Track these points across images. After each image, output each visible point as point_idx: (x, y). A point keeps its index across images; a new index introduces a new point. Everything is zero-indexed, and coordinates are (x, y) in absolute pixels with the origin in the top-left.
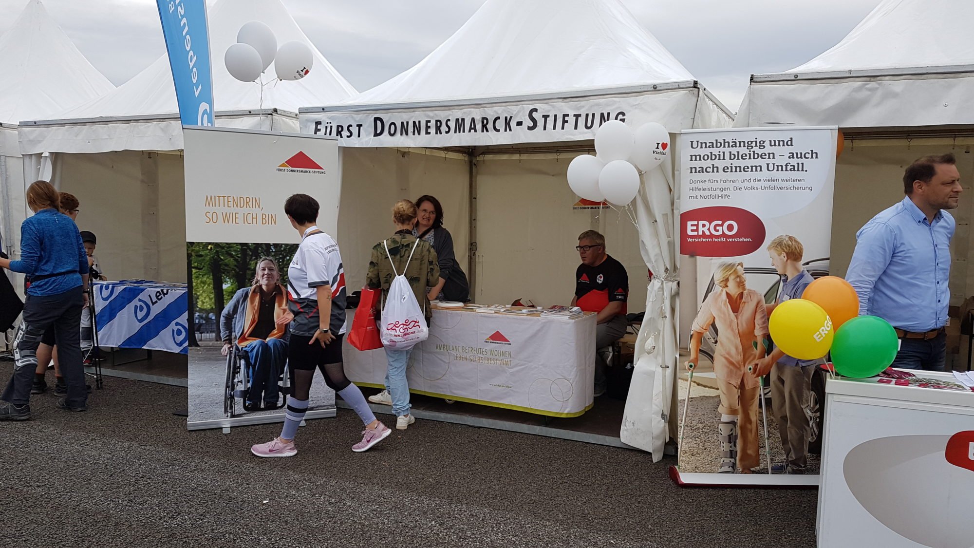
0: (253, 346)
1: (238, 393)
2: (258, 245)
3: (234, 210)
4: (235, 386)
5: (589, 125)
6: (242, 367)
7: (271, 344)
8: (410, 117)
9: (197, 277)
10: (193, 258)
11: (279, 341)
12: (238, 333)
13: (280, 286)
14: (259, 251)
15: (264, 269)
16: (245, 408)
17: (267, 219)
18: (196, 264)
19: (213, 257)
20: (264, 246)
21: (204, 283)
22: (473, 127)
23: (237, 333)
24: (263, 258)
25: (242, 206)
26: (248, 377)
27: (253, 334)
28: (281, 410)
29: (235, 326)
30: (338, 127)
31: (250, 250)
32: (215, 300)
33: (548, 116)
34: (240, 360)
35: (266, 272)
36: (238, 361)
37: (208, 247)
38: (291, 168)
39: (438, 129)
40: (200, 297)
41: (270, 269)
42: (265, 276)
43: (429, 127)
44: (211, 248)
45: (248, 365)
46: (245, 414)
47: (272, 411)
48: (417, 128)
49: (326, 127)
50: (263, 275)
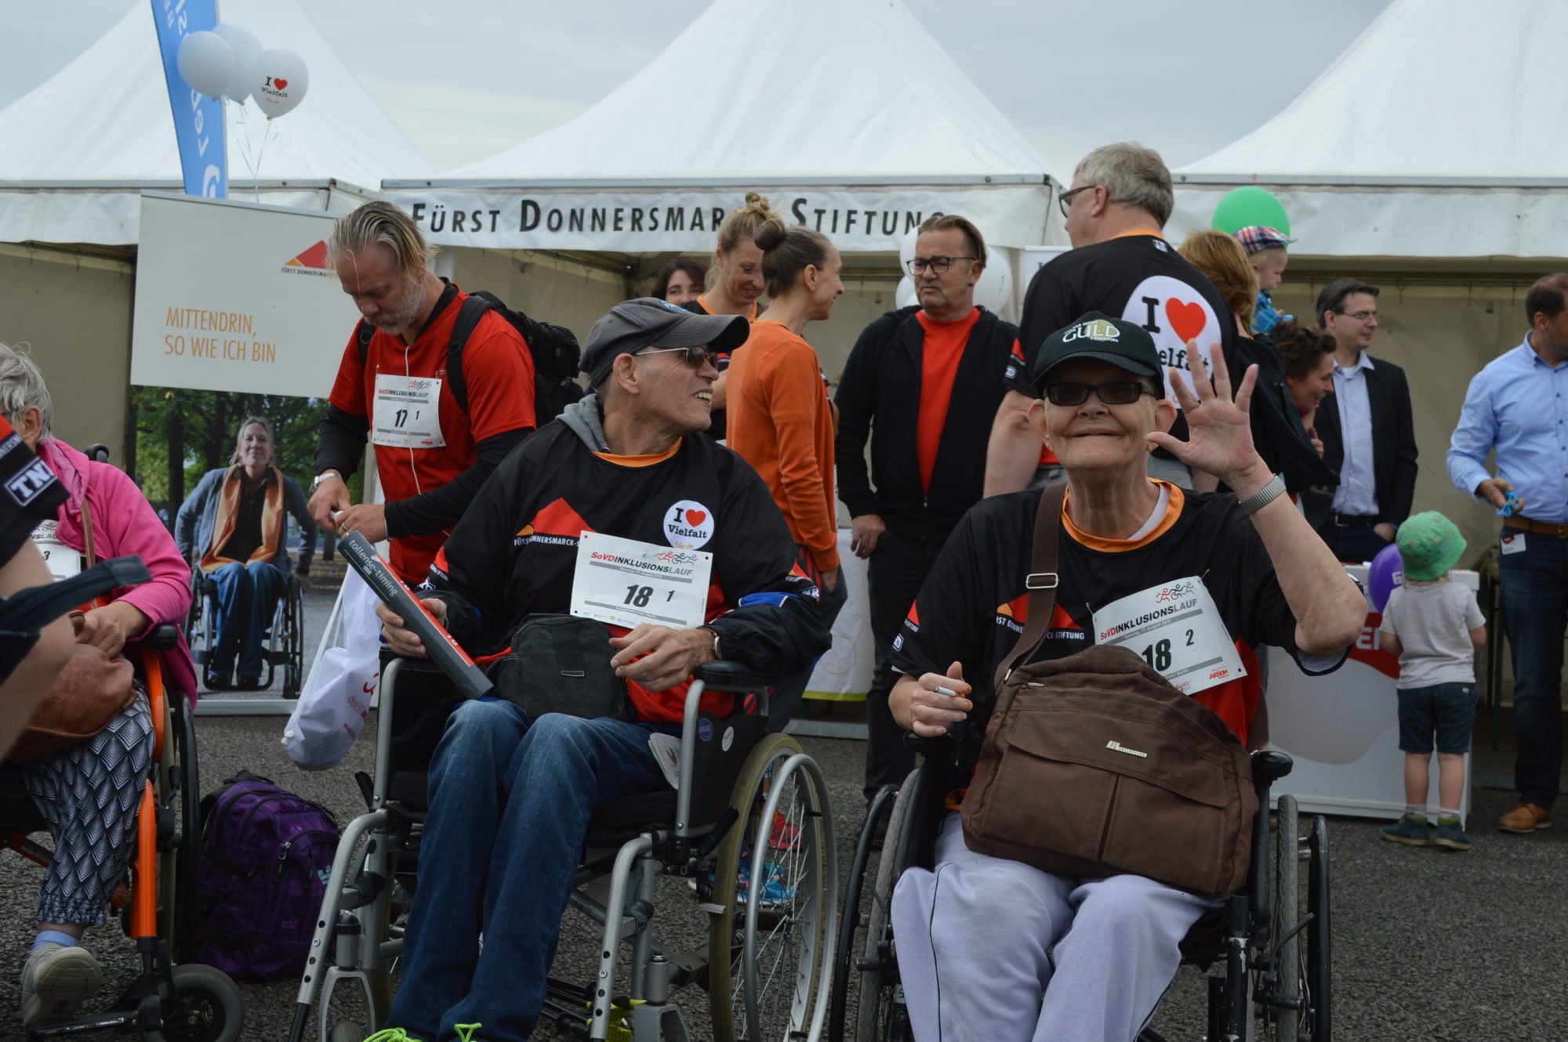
0: (225, 572)
1: (197, 655)
2: (243, 397)
3: (211, 334)
4: (193, 641)
5: (889, 228)
6: (206, 609)
7: (253, 571)
8: (587, 203)
9: (144, 446)
10: (141, 413)
11: (268, 567)
12: (203, 547)
13: (275, 468)
14: (245, 407)
15: (250, 439)
16: (207, 683)
17: (261, 351)
18: (143, 424)
19: (172, 413)
20: (253, 399)
21: (154, 456)
22: (697, 221)
23: (201, 547)
24: (251, 418)
25: (223, 327)
26: (214, 627)
27: (228, 552)
28: (265, 692)
29: (198, 536)
30: (456, 213)
31: (231, 403)
32: (170, 488)
33: (823, 211)
34: (203, 596)
35: (254, 443)
36: (199, 598)
37: (164, 394)
38: (304, 268)
39: (636, 222)
40: (146, 481)
41: (261, 439)
42: (252, 451)
43: (621, 219)
44: (170, 397)
45: (214, 606)
46: (205, 694)
47: (250, 694)
48: (599, 220)
49: (434, 214)
50: (248, 449)
